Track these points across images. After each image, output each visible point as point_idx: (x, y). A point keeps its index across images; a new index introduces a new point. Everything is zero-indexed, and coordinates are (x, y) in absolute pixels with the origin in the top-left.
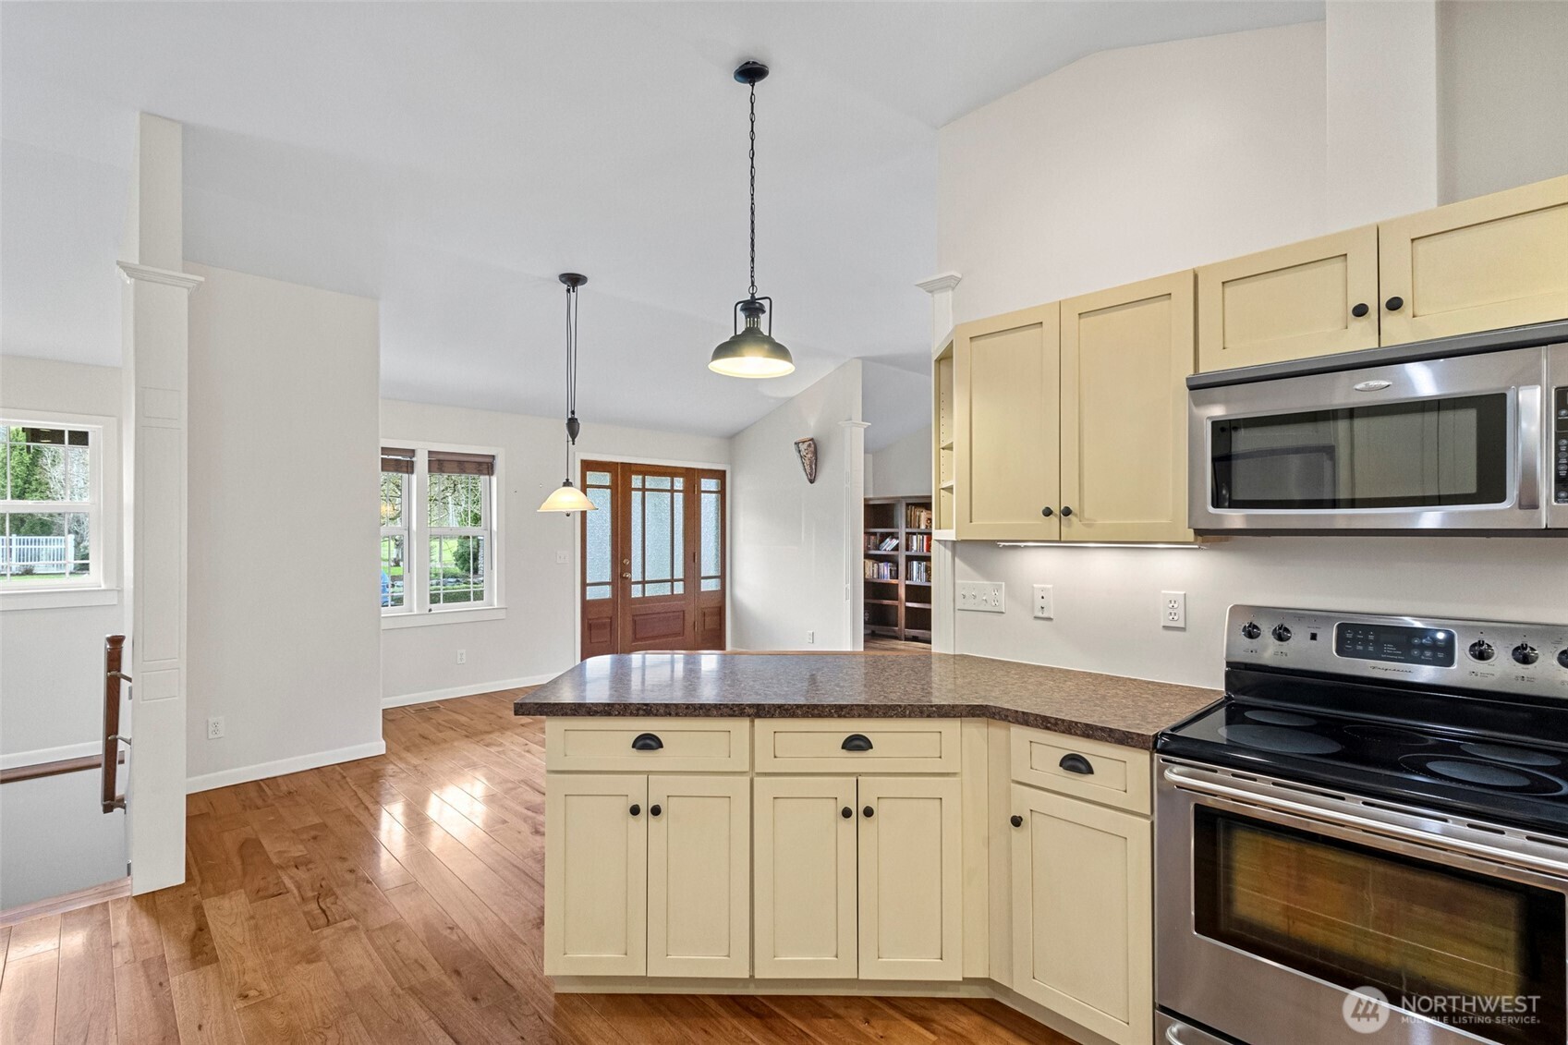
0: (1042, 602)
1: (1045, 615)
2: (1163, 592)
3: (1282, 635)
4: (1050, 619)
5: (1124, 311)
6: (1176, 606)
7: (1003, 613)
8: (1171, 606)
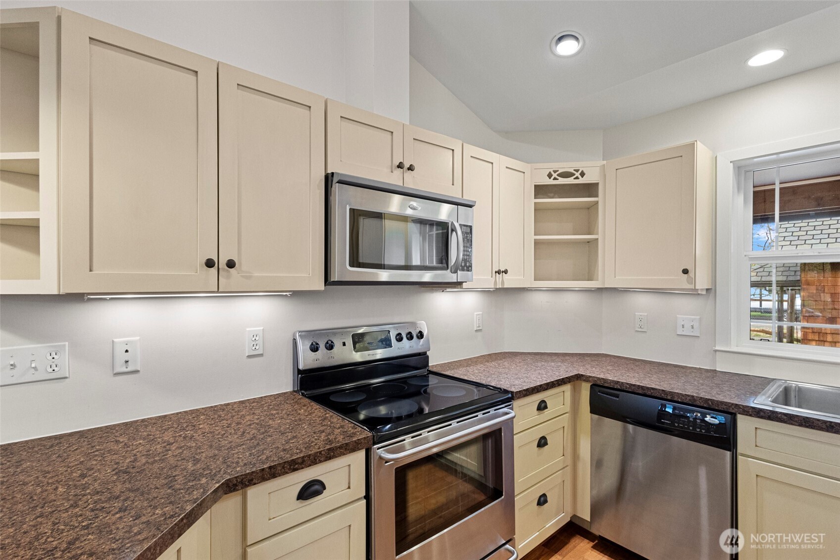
0: (127, 356)
1: (130, 369)
2: (248, 329)
3: (330, 346)
4: (137, 372)
5: (280, 104)
6: (257, 339)
7: (66, 378)
8: (254, 339)
